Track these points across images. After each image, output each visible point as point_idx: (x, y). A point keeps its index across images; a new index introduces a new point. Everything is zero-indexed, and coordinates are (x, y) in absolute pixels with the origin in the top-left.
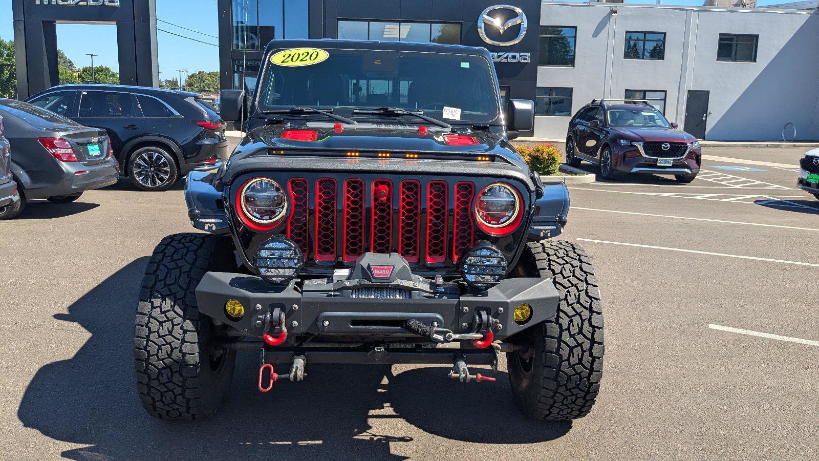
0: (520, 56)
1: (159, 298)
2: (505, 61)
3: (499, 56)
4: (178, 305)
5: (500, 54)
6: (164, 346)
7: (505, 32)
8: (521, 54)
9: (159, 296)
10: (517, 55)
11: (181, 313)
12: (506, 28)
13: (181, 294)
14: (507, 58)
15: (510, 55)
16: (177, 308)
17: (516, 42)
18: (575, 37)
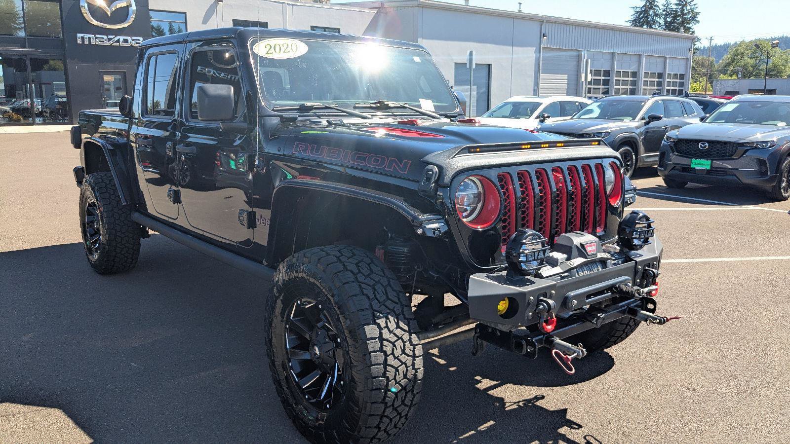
0: (133, 40)
1: (382, 317)
2: (117, 44)
3: (109, 40)
4: (402, 321)
5: (109, 37)
6: (401, 367)
7: (113, 13)
8: (134, 38)
9: (381, 315)
10: (129, 39)
11: (406, 328)
12: (114, 9)
13: (398, 309)
14: (118, 41)
15: (122, 38)
16: (401, 324)
17: (125, 25)
18: (186, 23)
